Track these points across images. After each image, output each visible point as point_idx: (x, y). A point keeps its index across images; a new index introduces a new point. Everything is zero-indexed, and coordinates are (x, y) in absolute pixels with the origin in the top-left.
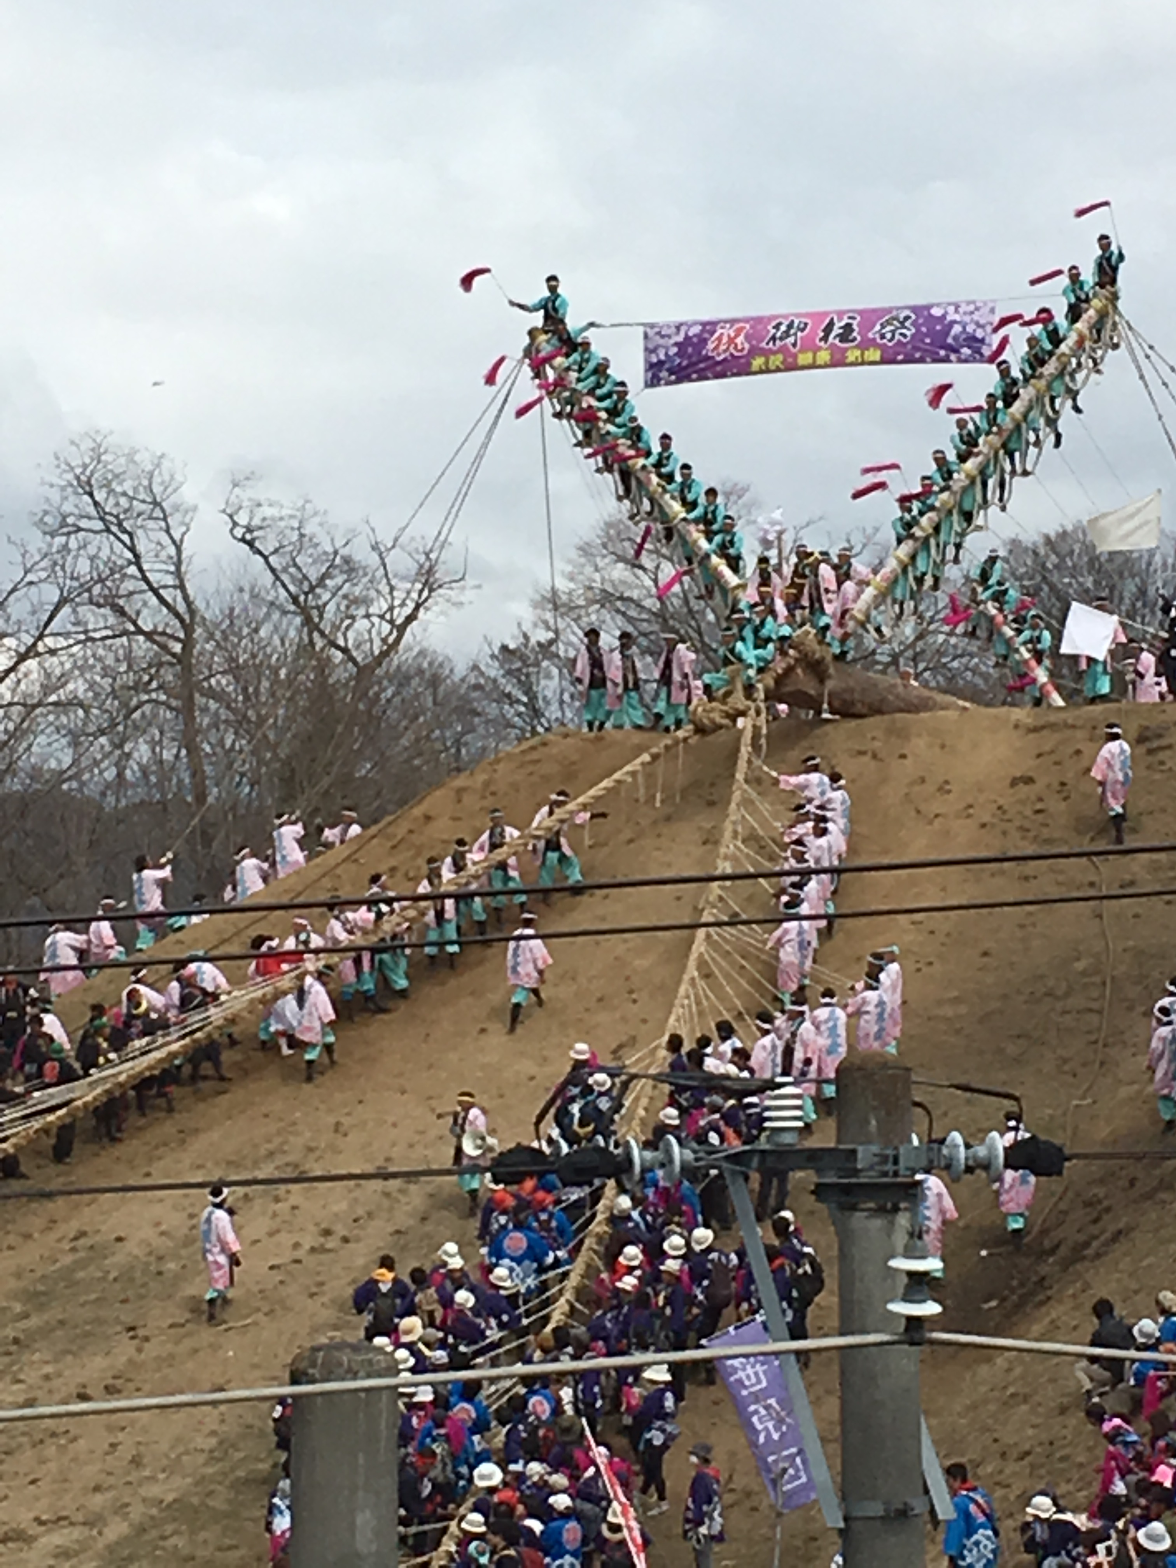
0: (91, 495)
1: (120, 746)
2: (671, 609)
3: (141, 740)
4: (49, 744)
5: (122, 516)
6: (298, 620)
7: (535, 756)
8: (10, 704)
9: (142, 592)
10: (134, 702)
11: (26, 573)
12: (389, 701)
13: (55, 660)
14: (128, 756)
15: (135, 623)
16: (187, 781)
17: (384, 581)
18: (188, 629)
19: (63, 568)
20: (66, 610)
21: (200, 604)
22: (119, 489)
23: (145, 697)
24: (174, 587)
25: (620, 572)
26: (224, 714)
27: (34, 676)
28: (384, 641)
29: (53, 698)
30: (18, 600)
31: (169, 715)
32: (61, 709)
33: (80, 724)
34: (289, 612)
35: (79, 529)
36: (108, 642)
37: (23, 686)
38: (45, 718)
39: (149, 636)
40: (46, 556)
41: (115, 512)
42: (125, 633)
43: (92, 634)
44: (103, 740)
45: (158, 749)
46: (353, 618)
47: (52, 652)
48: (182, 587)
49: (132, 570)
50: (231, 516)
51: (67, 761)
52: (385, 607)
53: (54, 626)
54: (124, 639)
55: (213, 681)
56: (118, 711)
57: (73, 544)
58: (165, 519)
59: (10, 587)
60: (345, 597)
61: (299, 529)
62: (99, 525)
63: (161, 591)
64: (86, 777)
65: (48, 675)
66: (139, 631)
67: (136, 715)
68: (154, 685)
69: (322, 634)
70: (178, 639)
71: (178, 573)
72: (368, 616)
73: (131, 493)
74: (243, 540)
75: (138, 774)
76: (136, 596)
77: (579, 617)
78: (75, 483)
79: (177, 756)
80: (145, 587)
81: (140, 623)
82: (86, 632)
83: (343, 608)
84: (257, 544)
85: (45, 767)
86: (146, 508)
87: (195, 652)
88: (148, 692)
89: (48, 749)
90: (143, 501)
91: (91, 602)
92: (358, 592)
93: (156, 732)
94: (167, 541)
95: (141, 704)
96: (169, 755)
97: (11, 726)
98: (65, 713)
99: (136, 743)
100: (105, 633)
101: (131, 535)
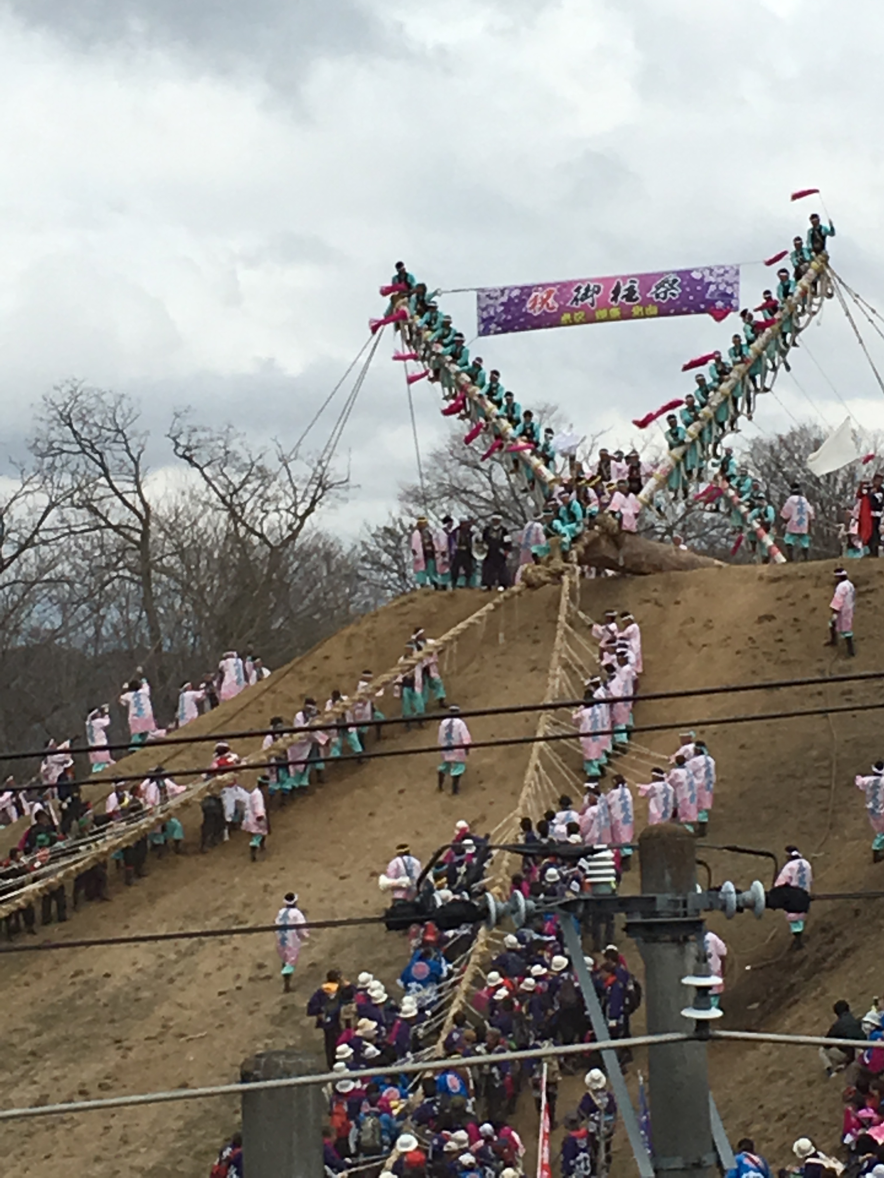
0: (70, 425)
1: (97, 611)
2: (502, 498)
3: (112, 606)
4: (45, 611)
5: (94, 441)
6: (225, 515)
7: (404, 610)
8: (15, 582)
9: (110, 496)
10: (106, 578)
11: (24, 485)
12: (295, 572)
13: (47, 548)
14: (104, 617)
15: (105, 519)
16: (148, 635)
17: (289, 484)
18: (145, 523)
19: (51, 480)
20: (54, 511)
21: (153, 504)
22: (91, 421)
23: (114, 574)
24: (134, 492)
25: (463, 472)
26: (173, 585)
27: (32, 560)
28: (290, 527)
29: (46, 577)
30: (18, 505)
31: (133, 587)
32: (53, 584)
33: (67, 596)
34: (218, 509)
35: (63, 451)
36: (86, 534)
37: (24, 568)
38: (41, 591)
39: (116, 529)
40: (39, 470)
41: (88, 438)
42: (98, 527)
43: (73, 529)
44: (84, 606)
45: (124, 613)
46: (267, 512)
47: (45, 542)
48: (139, 492)
49: (103, 480)
50: (174, 439)
51: (58, 622)
52: (290, 503)
53: (45, 524)
54: (97, 532)
55: (164, 561)
56: (95, 585)
57: (58, 463)
58: (126, 442)
59: (12, 495)
60: (260, 496)
61: (225, 447)
62: (78, 448)
63: (124, 496)
64: (72, 634)
65: (42, 561)
66: (109, 525)
67: (108, 587)
68: (121, 564)
69: (244, 524)
70: (138, 531)
71: (137, 483)
72: (277, 510)
73: (100, 424)
74: (184, 456)
75: (111, 631)
76: (104, 500)
77: (434, 506)
78: (58, 417)
79: (140, 618)
80: (113, 493)
81: (109, 519)
82: (69, 527)
83: (259, 504)
84: (194, 459)
85: (43, 628)
86: (111, 434)
87: (151, 540)
88: (117, 570)
89: (43, 615)
90: (109, 430)
91: (72, 504)
92: (270, 493)
93: (123, 600)
94: (127, 458)
95: (112, 579)
96: (133, 617)
97: (16, 598)
98: (56, 587)
99: (109, 608)
100: (83, 528)
101: (101, 455)
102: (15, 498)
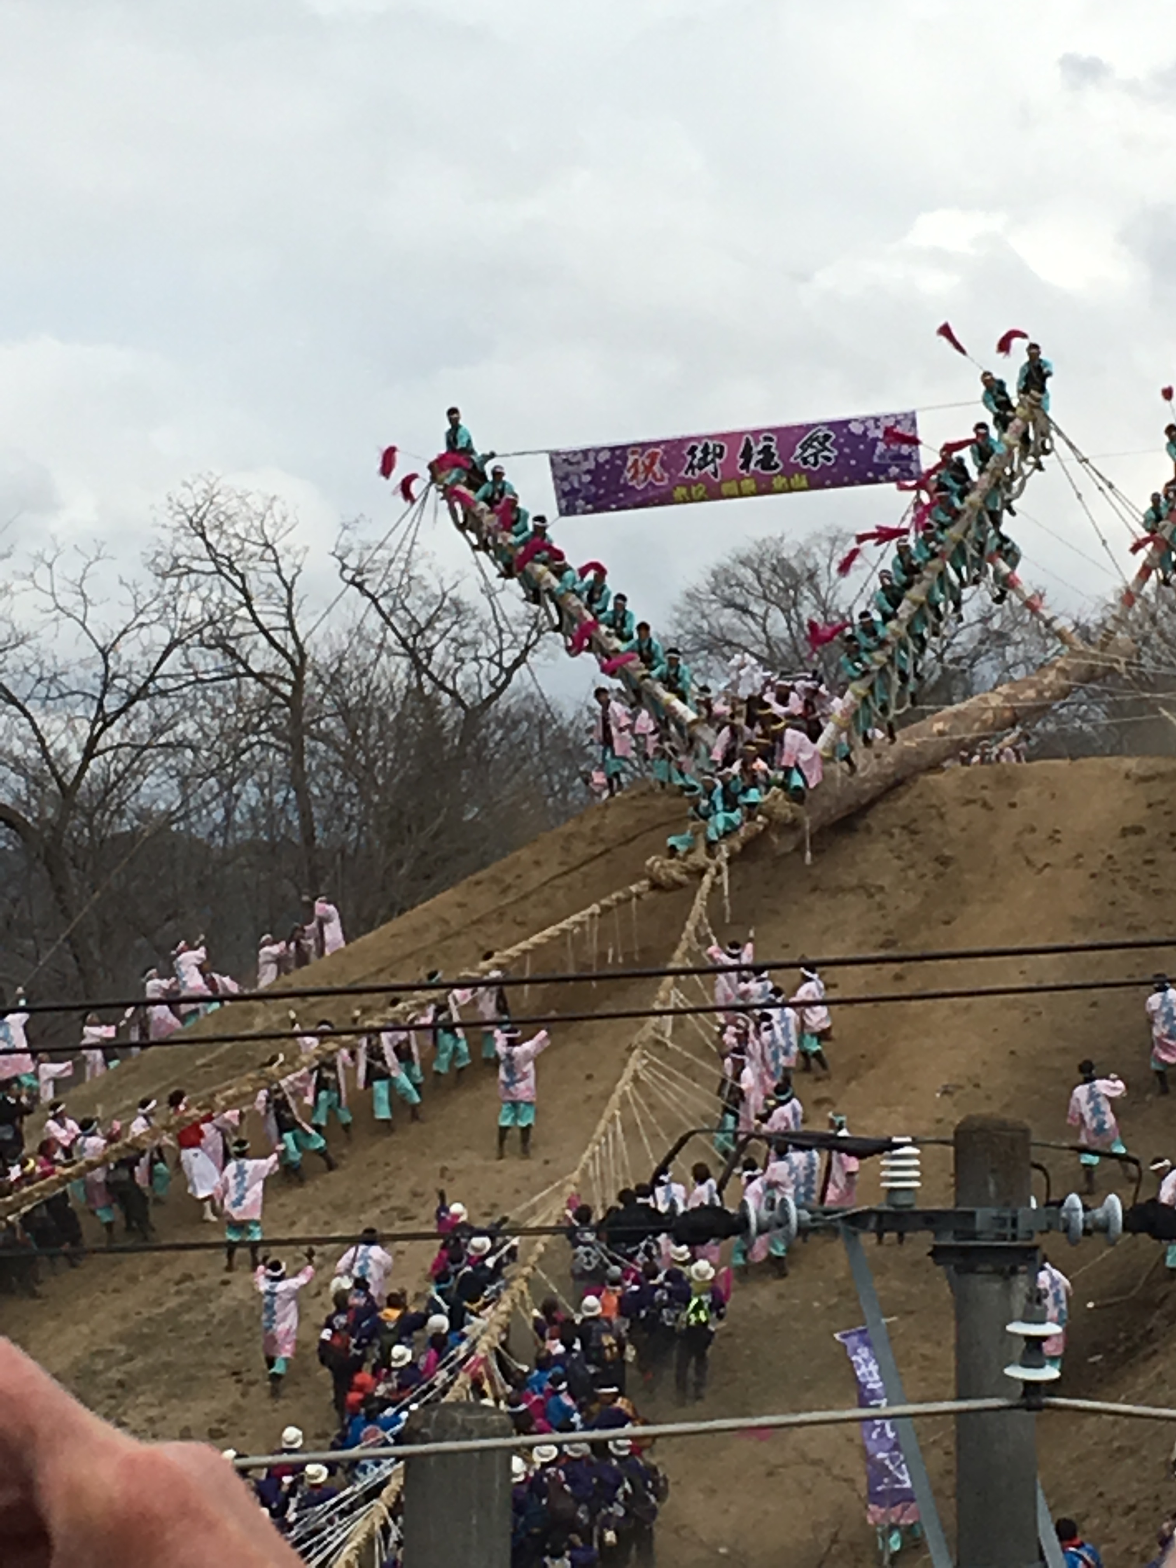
0: (203, 536)
1: (229, 788)
2: (779, 655)
3: (249, 782)
4: (158, 785)
5: (233, 558)
6: (405, 663)
8: (120, 746)
9: (252, 633)
10: (243, 744)
11: (137, 615)
12: (498, 744)
13: (165, 701)
14: (238, 797)
15: (245, 664)
16: (296, 823)
17: (493, 624)
18: (299, 671)
19: (174, 609)
20: (177, 651)
21: (310, 647)
22: (231, 531)
23: (253, 739)
24: (285, 629)
25: (728, 618)
26: (333, 756)
27: (145, 717)
28: (492, 683)
29: (162, 740)
30: (128, 641)
31: (279, 757)
32: (170, 750)
33: (189, 766)
34: (397, 654)
35: (191, 571)
36: (218, 683)
37: (133, 728)
38: (155, 760)
39: (260, 677)
40: (158, 595)
41: (227, 554)
42: (237, 675)
43: (201, 676)
44: (212, 781)
45: (266, 791)
46: (462, 661)
47: (163, 693)
48: (292, 628)
49: (244, 612)
50: (341, 559)
51: (176, 802)
52: (493, 651)
53: (164, 669)
54: (234, 681)
55: (322, 725)
56: (227, 754)
57: (184, 587)
58: (276, 561)
59: (121, 628)
60: (453, 640)
61: (408, 571)
62: (211, 567)
63: (272, 633)
64: (194, 818)
65: (158, 717)
66: (250, 673)
67: (244, 757)
68: (264, 726)
69: (431, 676)
70: (289, 682)
71: (289, 616)
72: (476, 659)
73: (243, 535)
74: (352, 582)
75: (248, 816)
76: (245, 639)
78: (187, 524)
79: (286, 800)
80: (257, 629)
81: (250, 664)
82: (195, 673)
83: (452, 650)
84: (367, 586)
85: (154, 808)
86: (259, 550)
87: (305, 695)
88: (258, 733)
89: (158, 790)
90: (254, 543)
91: (202, 643)
92: (467, 634)
93: (266, 775)
94: (278, 583)
95: (250, 746)
96: (278, 798)
97: (121, 767)
98: (175, 755)
99: (244, 784)
100: (214, 675)
101: (242, 577)
102: (125, 631)
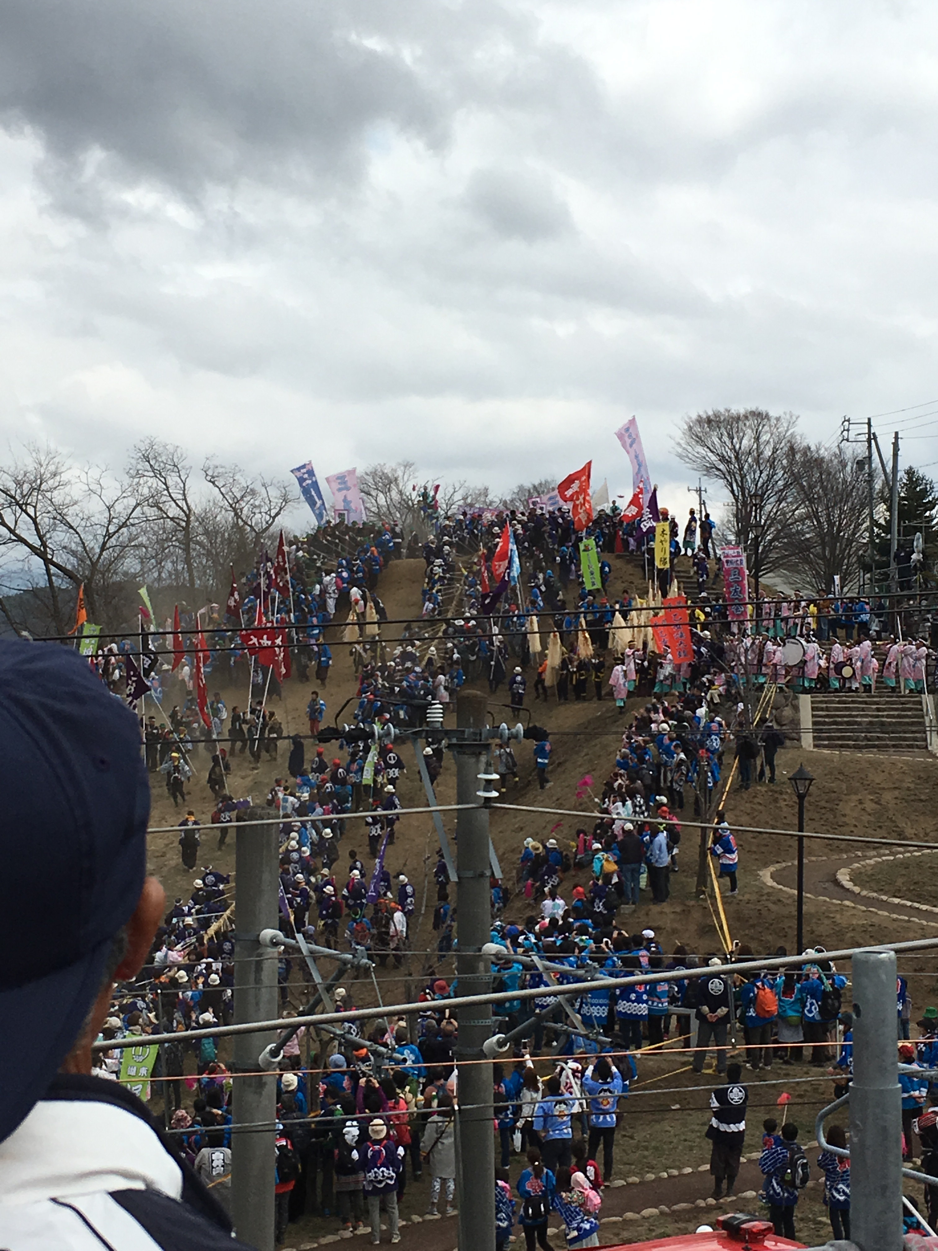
0: (149, 462)
1: (160, 563)
3: (168, 561)
4: (131, 562)
5: (161, 471)
6: (233, 514)
8: (115, 546)
9: (169, 501)
10: (166, 545)
11: (122, 493)
13: (134, 528)
14: (163, 567)
15: (166, 514)
16: (187, 578)
17: (267, 499)
18: (188, 516)
19: (137, 491)
20: (139, 508)
21: (193, 507)
22: (160, 460)
23: (170, 544)
24: (182, 500)
26: (202, 551)
27: (126, 534)
28: (267, 523)
29: (133, 544)
30: (119, 504)
31: (180, 551)
32: (136, 548)
33: (144, 554)
34: (228, 511)
35: (144, 476)
36: (155, 521)
37: (121, 539)
39: (172, 519)
40: (130, 486)
41: (158, 469)
42: (163, 518)
43: (148, 518)
44: (153, 561)
45: (175, 565)
46: (255, 513)
47: (133, 525)
48: (185, 500)
49: (166, 492)
50: (205, 471)
51: (138, 569)
52: (267, 509)
53: (133, 515)
54: (162, 520)
55: (198, 538)
56: (159, 550)
57: (142, 482)
58: (179, 472)
59: (116, 498)
60: (251, 505)
61: (233, 477)
62: (152, 474)
63: (177, 501)
64: (146, 575)
65: (131, 535)
66: (168, 517)
67: (167, 551)
68: (174, 538)
69: (242, 519)
70: (184, 521)
71: (184, 495)
72: (260, 513)
73: (165, 461)
74: (210, 481)
75: (167, 575)
78: (142, 457)
79: (183, 568)
80: (171, 499)
81: (168, 514)
82: (146, 517)
83: (250, 509)
84: (216, 483)
85: (129, 571)
86: (172, 467)
87: (191, 526)
88: (172, 542)
89: (131, 564)
90: (170, 465)
91: (148, 505)
92: (257, 503)
93: (175, 558)
94: (179, 481)
95: (169, 546)
96: (180, 567)
97: (116, 555)
98: (138, 549)
99: (166, 562)
100: (154, 518)
101: (165, 478)
102: (117, 500)
